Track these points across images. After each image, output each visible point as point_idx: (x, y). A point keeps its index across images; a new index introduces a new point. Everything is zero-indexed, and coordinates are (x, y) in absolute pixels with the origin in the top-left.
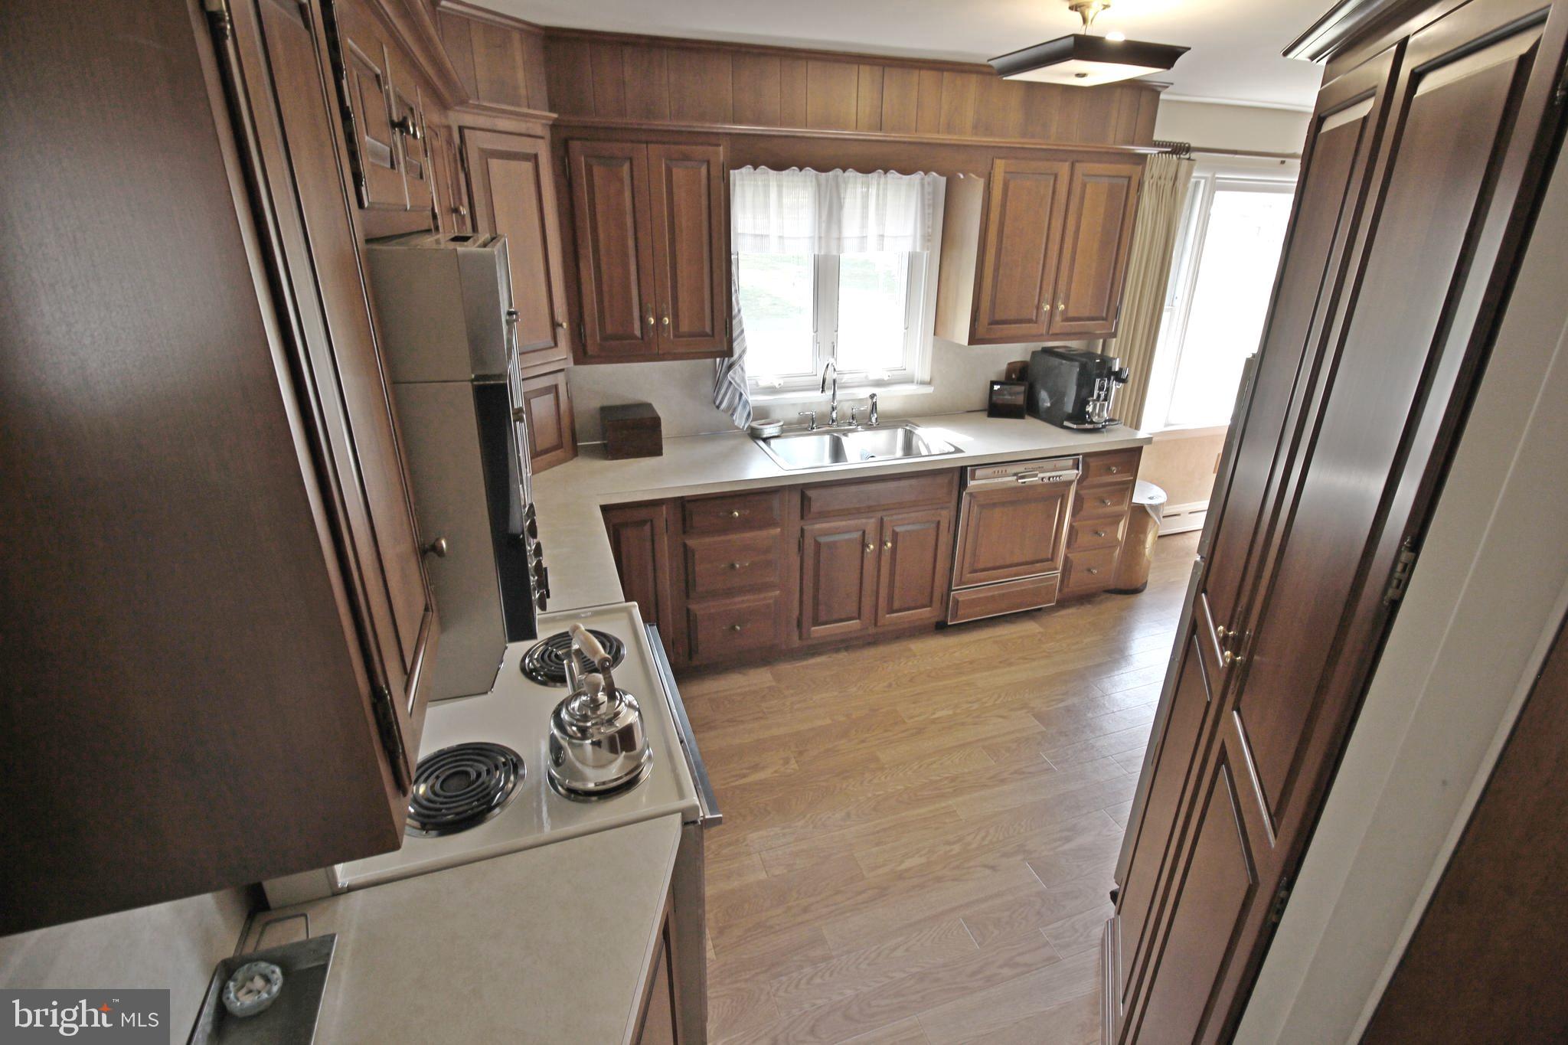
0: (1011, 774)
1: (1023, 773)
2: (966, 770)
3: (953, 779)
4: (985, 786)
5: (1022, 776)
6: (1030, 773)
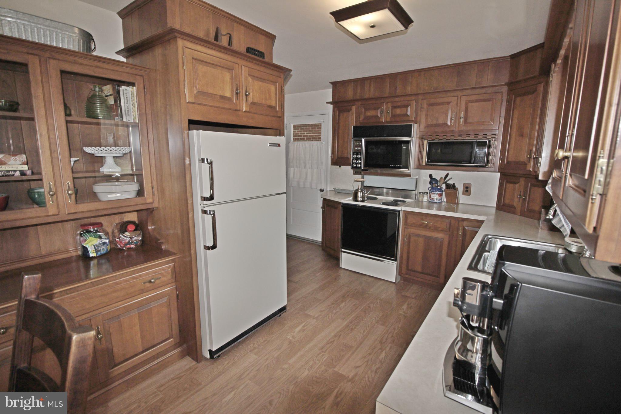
0: (334, 340)
1: (330, 343)
2: (351, 334)
3: (352, 329)
4: (340, 331)
5: (330, 341)
6: (328, 344)
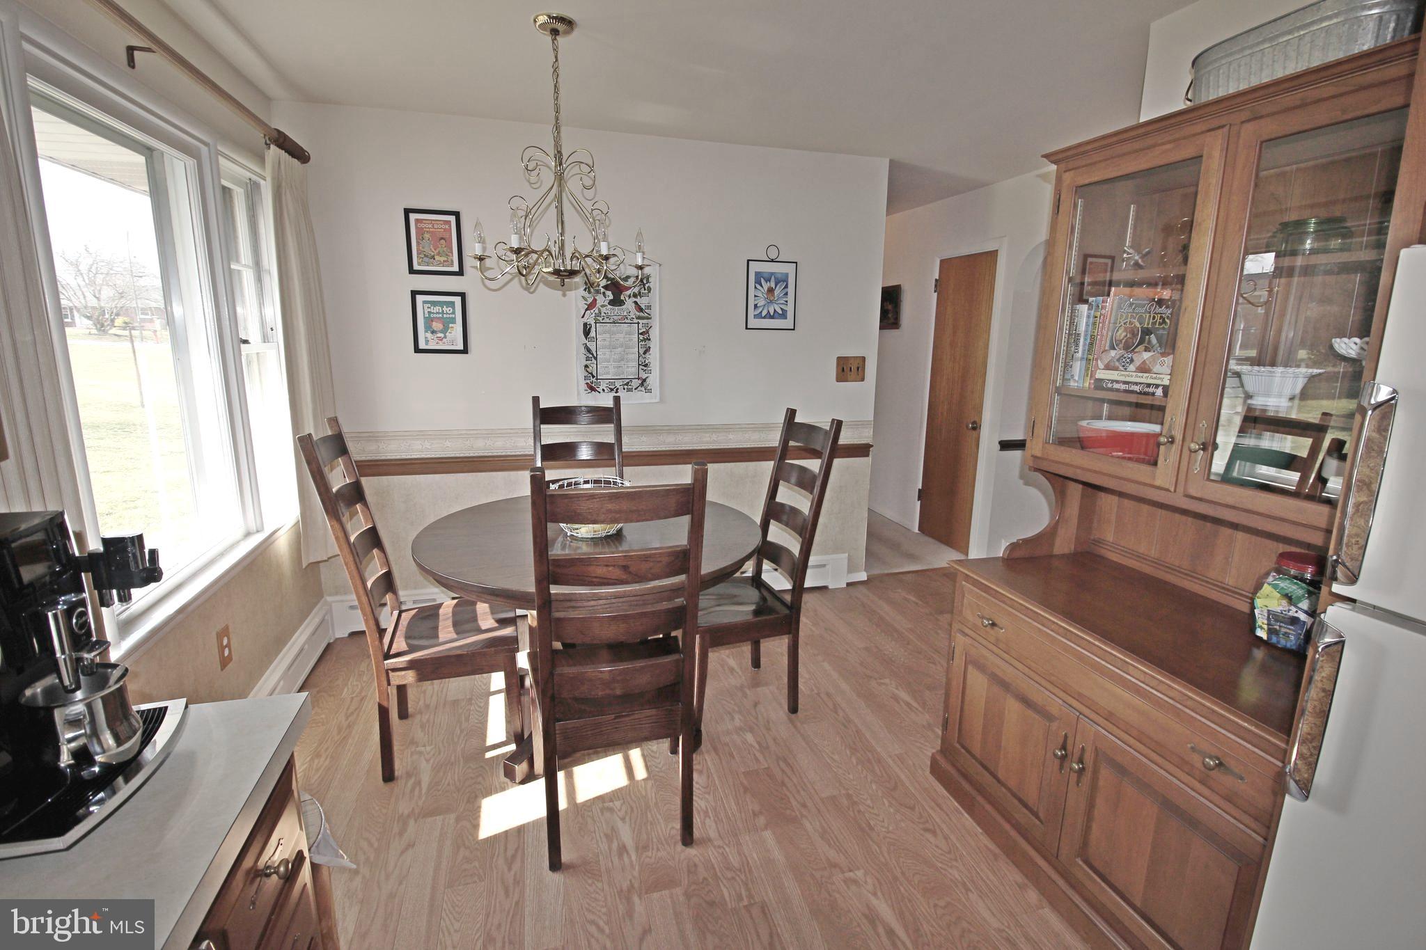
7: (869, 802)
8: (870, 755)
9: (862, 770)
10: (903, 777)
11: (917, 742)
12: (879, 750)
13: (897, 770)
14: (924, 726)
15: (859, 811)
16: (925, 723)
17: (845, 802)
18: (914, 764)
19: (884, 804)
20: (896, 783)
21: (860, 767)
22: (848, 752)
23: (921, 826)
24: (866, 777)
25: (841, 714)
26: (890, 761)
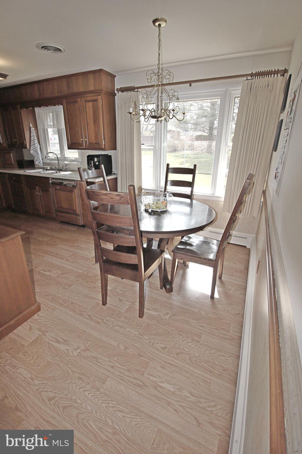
7: (59, 290)
8: (65, 305)
9: (66, 298)
10: (51, 304)
11: (49, 321)
12: (63, 309)
13: (54, 305)
14: (47, 332)
15: (61, 287)
16: (47, 334)
17: (66, 287)
18: (48, 311)
19: (55, 292)
20: (53, 300)
21: (67, 299)
22: (74, 302)
23: (41, 292)
24: (63, 297)
25: (87, 316)
26: (57, 307)
